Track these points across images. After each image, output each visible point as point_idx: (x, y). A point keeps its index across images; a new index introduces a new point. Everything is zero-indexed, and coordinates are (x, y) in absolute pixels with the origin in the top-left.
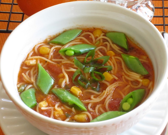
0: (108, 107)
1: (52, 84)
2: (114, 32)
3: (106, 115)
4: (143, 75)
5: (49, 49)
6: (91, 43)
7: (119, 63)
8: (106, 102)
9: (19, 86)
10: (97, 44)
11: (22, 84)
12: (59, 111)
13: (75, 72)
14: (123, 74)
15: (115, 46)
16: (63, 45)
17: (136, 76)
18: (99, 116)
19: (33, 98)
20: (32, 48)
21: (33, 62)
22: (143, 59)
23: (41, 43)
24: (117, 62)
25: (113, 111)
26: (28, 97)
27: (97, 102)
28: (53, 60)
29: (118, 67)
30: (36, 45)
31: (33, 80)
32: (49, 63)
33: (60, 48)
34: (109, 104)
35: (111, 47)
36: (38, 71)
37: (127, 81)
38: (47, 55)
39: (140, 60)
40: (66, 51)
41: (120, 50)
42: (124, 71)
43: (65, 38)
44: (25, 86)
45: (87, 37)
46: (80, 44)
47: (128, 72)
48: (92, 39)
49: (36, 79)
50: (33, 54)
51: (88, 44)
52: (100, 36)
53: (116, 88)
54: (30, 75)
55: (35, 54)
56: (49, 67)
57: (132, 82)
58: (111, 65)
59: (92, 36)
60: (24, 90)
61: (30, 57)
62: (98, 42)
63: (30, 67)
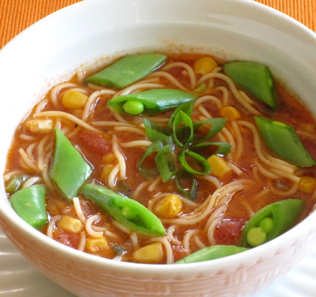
0: (214, 237)
1: (86, 178)
3: (208, 252)
4: (303, 167)
5: (86, 97)
6: (185, 86)
7: (249, 137)
8: (211, 223)
9: (8, 177)
10: (199, 89)
11: (16, 175)
12: (99, 238)
14: (256, 162)
15: (243, 94)
16: (119, 89)
17: (286, 169)
18: (191, 255)
19: (39, 207)
20: (46, 91)
21: (45, 125)
22: (304, 130)
23: (66, 82)
24: (242, 134)
25: (223, 246)
26: (27, 204)
28: (94, 123)
29: (244, 147)
30: (54, 87)
31: (42, 166)
32: (83, 128)
33: (112, 96)
34: (217, 229)
35: (232, 96)
36: (54, 147)
37: (264, 178)
38: (78, 111)
39: (299, 132)
40: (123, 102)
41: (253, 106)
42: (257, 157)
44: (24, 179)
45: (178, 73)
46: (158, 88)
47: (267, 159)
48: (188, 79)
49: (50, 164)
50: (46, 105)
51: (177, 88)
53: (236, 194)
54: (37, 155)
55: (50, 107)
56: (83, 139)
57: (274, 182)
58: (228, 141)
59: (190, 72)
60: (21, 187)
61: (38, 113)
62: (203, 86)
63: (39, 136)
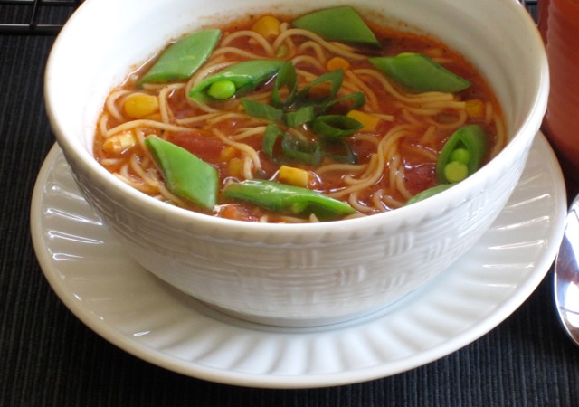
2: (315, 11)
4: (458, 91)
5: (155, 97)
7: (375, 84)
10: (281, 54)
13: (265, 133)
14: (399, 105)
15: (337, 44)
16: (186, 80)
17: (444, 100)
20: (102, 105)
21: (127, 141)
23: (117, 91)
27: (372, 187)
28: (179, 121)
29: (376, 93)
32: (171, 132)
33: (184, 90)
34: (406, 180)
35: (326, 51)
37: (420, 118)
38: (156, 116)
41: (355, 52)
42: (397, 100)
43: (182, 59)
45: (243, 43)
47: (409, 97)
48: (260, 47)
52: (280, 33)
54: (138, 174)
57: (436, 118)
59: (258, 38)
